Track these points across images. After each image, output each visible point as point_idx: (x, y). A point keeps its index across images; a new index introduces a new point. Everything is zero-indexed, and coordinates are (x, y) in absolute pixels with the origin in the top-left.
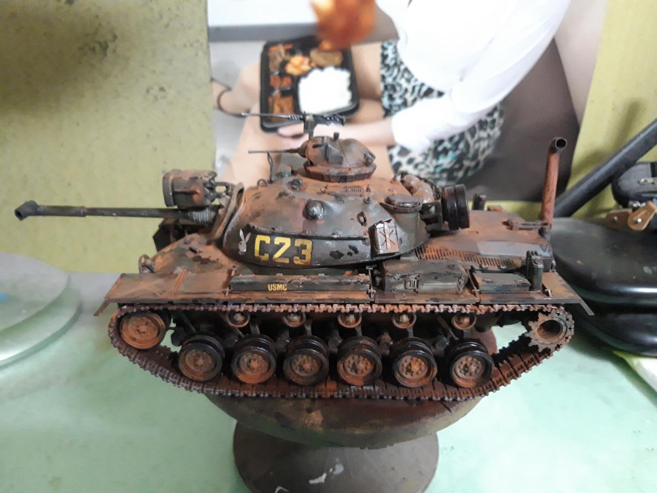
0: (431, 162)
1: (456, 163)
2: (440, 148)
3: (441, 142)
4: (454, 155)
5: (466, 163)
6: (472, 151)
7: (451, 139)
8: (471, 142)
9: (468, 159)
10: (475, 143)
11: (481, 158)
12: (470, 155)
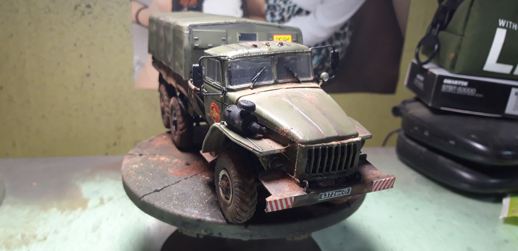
1: (320, 65)
4: (318, 59)
5: (327, 65)
9: (328, 61)
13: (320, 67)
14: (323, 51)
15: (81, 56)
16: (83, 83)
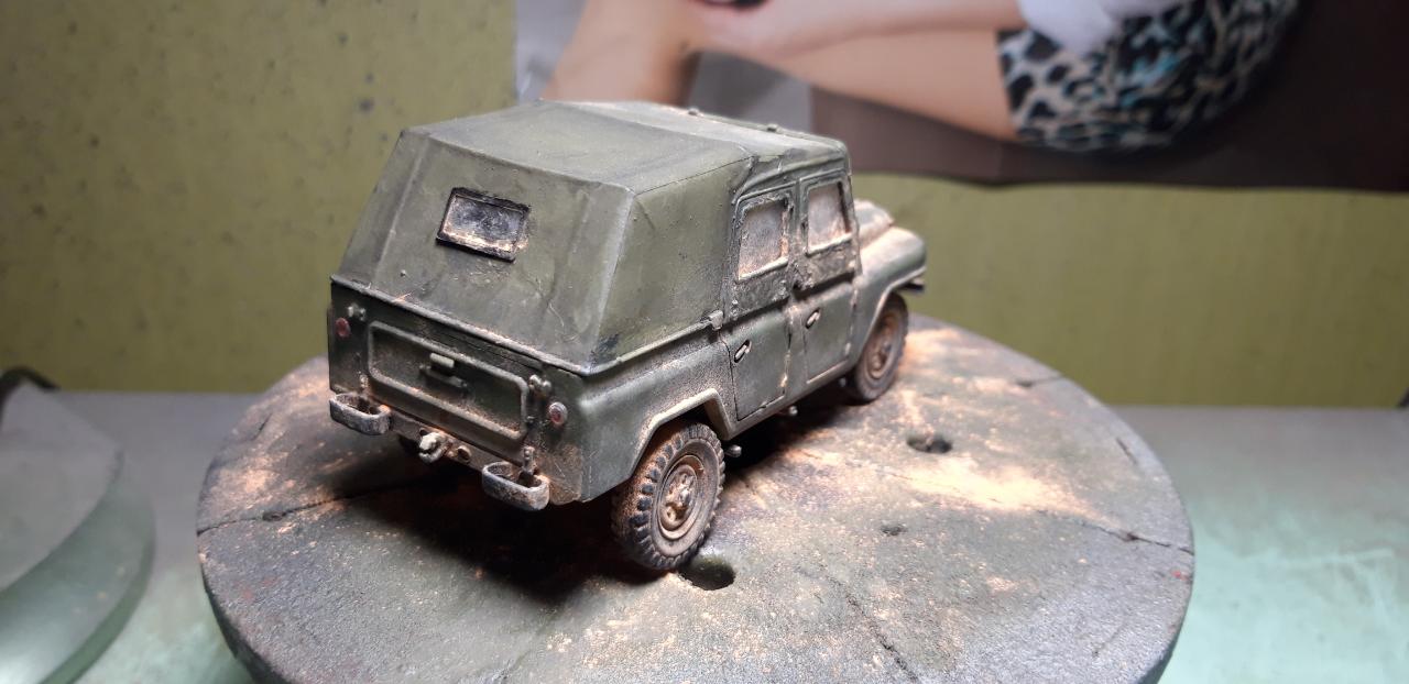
0: (1111, 80)
1: (1176, 83)
2: (1139, 41)
3: (1143, 22)
4: (1172, 62)
5: (1204, 84)
6: (1220, 50)
7: (1168, 16)
8: (1221, 25)
9: (1207, 73)
10: (1230, 28)
11: (1243, 70)
12: (1215, 63)
13: (1178, 92)
14: (1195, 35)
15: (343, 39)
16: (349, 130)
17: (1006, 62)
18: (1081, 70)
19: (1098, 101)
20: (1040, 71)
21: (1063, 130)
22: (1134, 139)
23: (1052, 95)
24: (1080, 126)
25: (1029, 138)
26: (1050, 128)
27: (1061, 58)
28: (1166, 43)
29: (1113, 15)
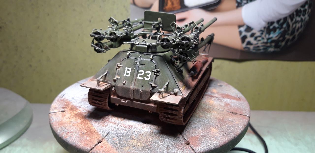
0: (265, 36)
1: (281, 37)
2: (271, 27)
3: (272, 23)
4: (280, 32)
5: (287, 37)
7: (278, 22)
8: (291, 24)
9: (288, 34)
10: (293, 24)
11: (296, 34)
12: (290, 32)
17: (240, 33)
18: (258, 34)
19: (262, 41)
20: (248, 34)
21: (254, 47)
22: (271, 50)
23: (252, 40)
24: (258, 47)
25: (247, 49)
26: (251, 47)
27: (253, 31)
28: (278, 28)
29: (265, 22)
